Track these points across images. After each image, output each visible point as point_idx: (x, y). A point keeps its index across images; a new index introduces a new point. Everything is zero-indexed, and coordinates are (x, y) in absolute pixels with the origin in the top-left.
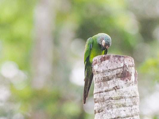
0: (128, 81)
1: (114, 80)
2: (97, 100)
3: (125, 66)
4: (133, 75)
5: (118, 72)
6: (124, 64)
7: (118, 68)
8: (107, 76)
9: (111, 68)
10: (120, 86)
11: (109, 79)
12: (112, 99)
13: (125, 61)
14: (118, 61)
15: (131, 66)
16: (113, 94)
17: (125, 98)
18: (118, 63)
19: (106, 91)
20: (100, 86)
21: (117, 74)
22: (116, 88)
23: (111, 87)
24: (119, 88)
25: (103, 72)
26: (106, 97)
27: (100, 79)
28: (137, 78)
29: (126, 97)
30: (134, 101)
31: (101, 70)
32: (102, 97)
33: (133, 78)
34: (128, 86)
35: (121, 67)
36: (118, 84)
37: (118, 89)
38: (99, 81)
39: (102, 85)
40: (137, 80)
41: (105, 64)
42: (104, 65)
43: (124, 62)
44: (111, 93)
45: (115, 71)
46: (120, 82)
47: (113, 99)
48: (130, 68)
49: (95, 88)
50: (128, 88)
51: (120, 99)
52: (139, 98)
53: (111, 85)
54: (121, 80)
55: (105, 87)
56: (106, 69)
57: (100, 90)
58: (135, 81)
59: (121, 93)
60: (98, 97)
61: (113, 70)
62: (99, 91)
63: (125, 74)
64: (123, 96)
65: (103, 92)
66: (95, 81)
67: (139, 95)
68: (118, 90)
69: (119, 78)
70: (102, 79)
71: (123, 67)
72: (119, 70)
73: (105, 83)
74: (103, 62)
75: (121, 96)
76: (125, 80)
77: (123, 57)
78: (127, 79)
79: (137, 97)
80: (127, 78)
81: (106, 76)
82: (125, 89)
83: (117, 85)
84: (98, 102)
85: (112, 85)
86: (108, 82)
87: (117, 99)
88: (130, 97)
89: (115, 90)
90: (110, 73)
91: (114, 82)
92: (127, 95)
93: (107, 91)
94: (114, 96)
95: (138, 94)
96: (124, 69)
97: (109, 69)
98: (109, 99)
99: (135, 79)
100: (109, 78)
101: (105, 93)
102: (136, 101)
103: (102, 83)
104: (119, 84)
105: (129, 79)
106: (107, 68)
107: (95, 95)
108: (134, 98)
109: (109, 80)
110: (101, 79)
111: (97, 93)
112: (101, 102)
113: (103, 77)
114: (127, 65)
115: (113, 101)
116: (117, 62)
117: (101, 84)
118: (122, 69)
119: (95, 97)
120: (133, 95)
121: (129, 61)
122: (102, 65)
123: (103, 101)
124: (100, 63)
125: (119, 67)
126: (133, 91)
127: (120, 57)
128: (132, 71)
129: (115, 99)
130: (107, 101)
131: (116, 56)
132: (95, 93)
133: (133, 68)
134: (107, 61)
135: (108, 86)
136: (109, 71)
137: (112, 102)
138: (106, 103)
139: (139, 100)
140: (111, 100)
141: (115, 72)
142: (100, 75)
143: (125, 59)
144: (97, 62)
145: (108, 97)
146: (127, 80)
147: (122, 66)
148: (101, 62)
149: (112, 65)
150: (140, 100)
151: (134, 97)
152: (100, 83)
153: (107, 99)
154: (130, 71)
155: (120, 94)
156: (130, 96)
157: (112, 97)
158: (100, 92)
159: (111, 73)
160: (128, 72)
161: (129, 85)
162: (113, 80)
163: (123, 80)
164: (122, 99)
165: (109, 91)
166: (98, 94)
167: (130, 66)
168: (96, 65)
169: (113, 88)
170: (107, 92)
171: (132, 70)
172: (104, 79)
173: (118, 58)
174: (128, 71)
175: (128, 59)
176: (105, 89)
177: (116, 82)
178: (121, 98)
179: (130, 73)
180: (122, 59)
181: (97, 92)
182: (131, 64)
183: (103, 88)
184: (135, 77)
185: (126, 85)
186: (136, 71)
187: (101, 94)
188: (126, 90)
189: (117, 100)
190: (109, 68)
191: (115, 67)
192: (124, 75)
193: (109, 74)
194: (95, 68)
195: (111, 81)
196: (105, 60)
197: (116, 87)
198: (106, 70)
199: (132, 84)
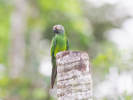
0: (84, 72)
1: (73, 71)
2: (59, 86)
3: (81, 59)
4: (88, 66)
5: (76, 65)
6: (81, 58)
7: (76, 61)
8: (67, 68)
9: (70, 61)
10: (77, 76)
11: (69, 70)
12: (71, 85)
13: (81, 56)
14: (76, 56)
15: (86, 59)
16: (72, 82)
17: (81, 85)
18: (76, 57)
19: (66, 80)
20: (62, 76)
21: (75, 66)
22: (74, 77)
23: (71, 76)
24: (77, 77)
25: (65, 64)
26: (66, 84)
27: (62, 70)
28: (91, 69)
29: (82, 84)
30: (88, 87)
31: (63, 63)
32: (63, 84)
33: (88, 69)
34: (83, 76)
35: (79, 61)
36: (76, 74)
37: (76, 78)
38: (61, 71)
39: (64, 75)
40: (91, 71)
41: (66, 58)
42: (65, 59)
43: (81, 57)
44: (70, 81)
45: (74, 64)
46: (78, 73)
47: (72, 86)
48: (86, 61)
49: (58, 77)
50: (84, 77)
51: (77, 85)
52: (92, 85)
53: (70, 74)
54: (78, 71)
55: (66, 76)
56: (67, 62)
57: (62, 78)
58: (89, 71)
59: (79, 81)
60: (60, 84)
61: (72, 63)
62: (61, 80)
63: (82, 66)
64: (80, 83)
65: (64, 80)
66: (58, 71)
67: (92, 83)
68: (76, 79)
69: (77, 69)
70: (64, 69)
71: (80, 61)
72: (77, 63)
73: (66, 73)
74: (64, 57)
75: (78, 83)
76: (81, 71)
77: (80, 52)
78: (83, 70)
79: (91, 84)
80: (83, 69)
81: (66, 68)
82: (81, 77)
83: (75, 74)
84: (60, 88)
85: (72, 75)
86: (69, 72)
87: (75, 86)
88: (86, 84)
89: (74, 78)
90: (69, 65)
91: (73, 73)
92: (83, 83)
93: (67, 79)
94: (73, 84)
95: (91, 82)
96: (81, 62)
97: (69, 62)
98: (69, 85)
99: (89, 70)
100: (69, 69)
101: (66, 81)
102: (90, 87)
103: (64, 73)
104: (77, 74)
105: (84, 70)
106: (68, 61)
107: (58, 83)
108: (88, 85)
109: (69, 71)
110: (63, 70)
111: (60, 81)
112: (63, 88)
113: (65, 69)
114: (83, 59)
115: (72, 87)
116: (75, 57)
117: (62, 74)
118: (79, 62)
119: (58, 84)
120: (87, 83)
121: (85, 56)
122: (63, 59)
123: (65, 87)
124: (62, 57)
125: (76, 60)
126: (88, 80)
127: (78, 52)
128: (87, 64)
129: (74, 86)
130: (68, 87)
131: (74, 52)
132: (58, 81)
133: (88, 61)
134: (67, 56)
135: (68, 76)
136: (69, 64)
137: (71, 88)
138: (66, 88)
139: (92, 86)
140: (70, 87)
141: (74, 65)
142: (62, 67)
143: (81, 54)
144: (59, 56)
145: (68, 84)
146: (83, 71)
147: (79, 60)
148: (63, 56)
149: (71, 59)
151: (88, 84)
152: (62, 73)
153: (67, 85)
154: (85, 64)
155: (78, 82)
156: (85, 83)
157: (71, 84)
158: (62, 80)
159: (71, 65)
160: (83, 64)
161: (85, 75)
162: (72, 71)
163: (80, 71)
164: (79, 86)
165: (69, 79)
166: (60, 82)
167: (86, 60)
168: (59, 59)
169: (72, 77)
170: (67, 80)
171: (87, 63)
172: (65, 70)
173: (76, 53)
174: (84, 63)
175: (84, 54)
176: (66, 78)
177: (75, 72)
178: (79, 84)
179: (85, 65)
180: (79, 54)
181: (60, 80)
182: (86, 58)
183: (64, 77)
184: (89, 68)
185: (82, 74)
186: (90, 64)
188: (82, 79)
189: (75, 87)
190: (69, 61)
191: (74, 61)
192: (81, 67)
193: (69, 66)
194: (58, 62)
195: (71, 72)
196: (65, 55)
197: (75, 76)
198: (67, 63)
199: (87, 74)
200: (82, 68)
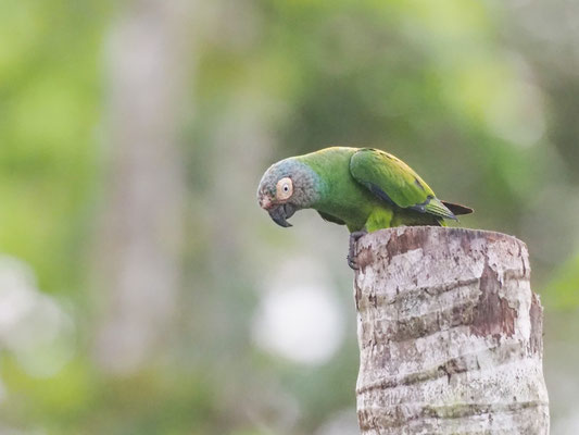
0: (503, 340)
1: (445, 335)
2: (370, 418)
3: (490, 273)
4: (524, 313)
5: (462, 302)
6: (487, 265)
7: (460, 284)
8: (413, 318)
9: (431, 283)
10: (468, 360)
11: (422, 332)
12: (434, 414)
13: (490, 254)
14: (461, 254)
15: (517, 274)
16: (437, 393)
17: (489, 410)
18: (460, 262)
19: (408, 382)
20: (383, 361)
21: (456, 310)
22: (451, 369)
23: (431, 363)
24: (465, 370)
25: (399, 300)
26: (407, 404)
27: (385, 329)
28: (540, 327)
29: (493, 408)
30: (525, 425)
31: (391, 292)
32: (390, 407)
33: (524, 325)
34: (500, 362)
35: (475, 281)
36: (460, 352)
37: (458, 372)
38: (380, 336)
39: (393, 356)
40: (539, 336)
41: (407, 266)
42: (400, 269)
43: (487, 258)
44: (428, 389)
45: (449, 297)
46: (471, 345)
47: (437, 417)
48: (513, 284)
49: (362, 367)
50: (502, 367)
51: (466, 415)
52: (547, 414)
53: (429, 354)
54: (473, 337)
55: (404, 364)
56: (412, 287)
57: (384, 375)
58: (533, 339)
59: (474, 390)
60: (375, 406)
61: (440, 291)
62: (378, 382)
63: (491, 307)
64: (480, 402)
65: (395, 386)
66: (364, 338)
67: (547, 400)
68: (459, 377)
69: (464, 328)
70: (395, 328)
71: (483, 280)
72: (466, 291)
73: (406, 345)
74: (397, 259)
75: (471, 402)
76: (489, 337)
77: (481, 236)
78: (497, 329)
79: (540, 408)
80: (498, 327)
81: (409, 318)
82: (489, 372)
83: (454, 354)
84: (375, 427)
85: (436, 357)
86: (420, 343)
87: (455, 416)
88: (512, 409)
89: (449, 376)
90: (425, 305)
91: (444, 345)
92: (496, 400)
93: (413, 382)
94: (441, 404)
95: (543, 394)
96: (488, 288)
97: (424, 286)
98: (423, 414)
99: (533, 331)
100: (422, 324)
101: (404, 391)
102: (535, 427)
103: (393, 347)
104: (463, 354)
105: (505, 329)
106: (416, 282)
107: (361, 399)
108: (527, 412)
109: (422, 335)
110: (390, 330)
111: (371, 389)
112: (386, 428)
113: (399, 323)
114: (501, 272)
115: (440, 421)
116: (456, 260)
117: (387, 350)
118: (478, 286)
119: (361, 407)
120: (520, 400)
121: (508, 255)
122: (392, 269)
123: (398, 424)
124: (386, 261)
125: (464, 279)
126: (523, 383)
127: (470, 236)
128: (520, 297)
129: (447, 417)
130: (414, 423)
131: (452, 232)
132: (364, 390)
133: (525, 285)
134: (414, 255)
135: (417, 361)
136: (422, 298)
137: (435, 426)
138: (408, 431)
139: (548, 421)
140: (428, 421)
141: (449, 301)
142: (383, 311)
143: (491, 246)
144: (370, 256)
145: (418, 406)
146: (498, 337)
147: (479, 275)
148: (390, 257)
149: (435, 271)
150: (551, 418)
151: (525, 406)
152: (382, 348)
153: (413, 414)
154: (511, 298)
155: (469, 393)
156: (511, 401)
157: (434, 406)
158: (384, 386)
159: (432, 302)
160: (501, 301)
161: (508, 356)
162: (437, 334)
163: (484, 334)
164: (476, 417)
165: (424, 380)
166: (374, 393)
167: (513, 277)
168: (368, 270)
169: (441, 368)
170: (412, 387)
171: (522, 294)
172: (399, 331)
173: (463, 241)
174: (502, 295)
175: (504, 245)
176: (404, 370)
177: (453, 341)
178: (474, 410)
179: (511, 305)
180: (477, 245)
181: (372, 384)
182: (516, 265)
183: (396, 369)
184: (532, 320)
185: (493, 355)
186: (538, 297)
187: (390, 392)
188: (494, 377)
189: (457, 421)
190: (422, 284)
191: (449, 281)
192: (487, 314)
193: (423, 310)
194: (365, 285)
195: (432, 339)
196: (404, 250)
197: (453, 362)
198: (411, 292)
199: (518, 353)
200: (495, 322)
